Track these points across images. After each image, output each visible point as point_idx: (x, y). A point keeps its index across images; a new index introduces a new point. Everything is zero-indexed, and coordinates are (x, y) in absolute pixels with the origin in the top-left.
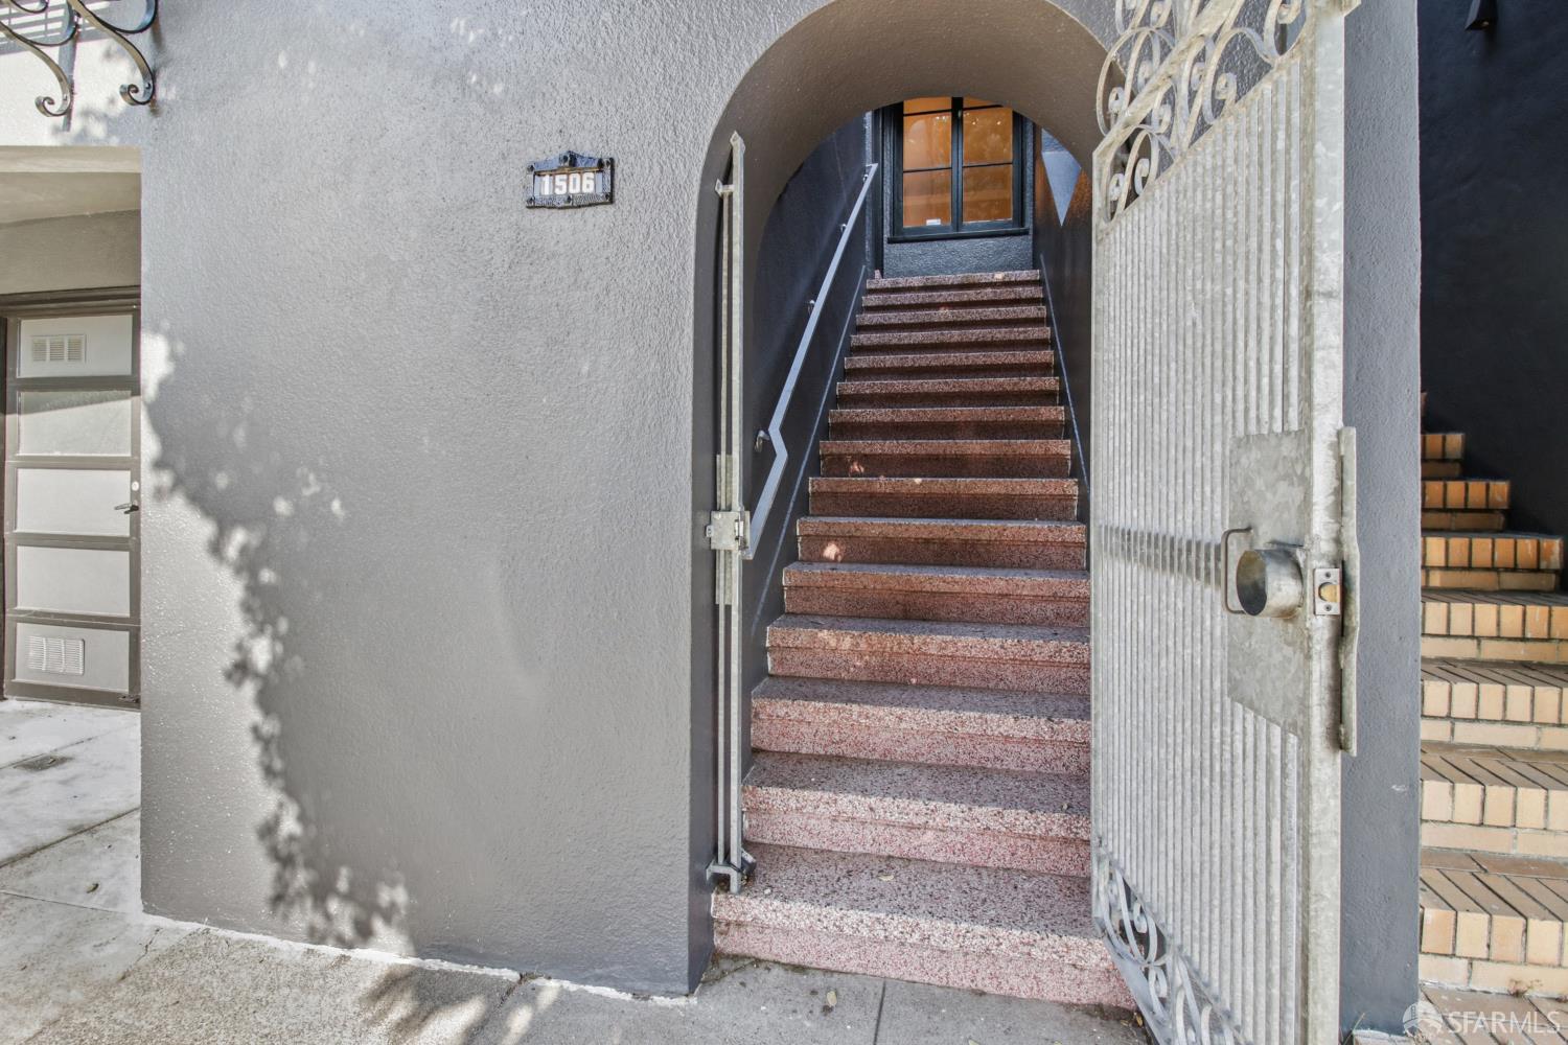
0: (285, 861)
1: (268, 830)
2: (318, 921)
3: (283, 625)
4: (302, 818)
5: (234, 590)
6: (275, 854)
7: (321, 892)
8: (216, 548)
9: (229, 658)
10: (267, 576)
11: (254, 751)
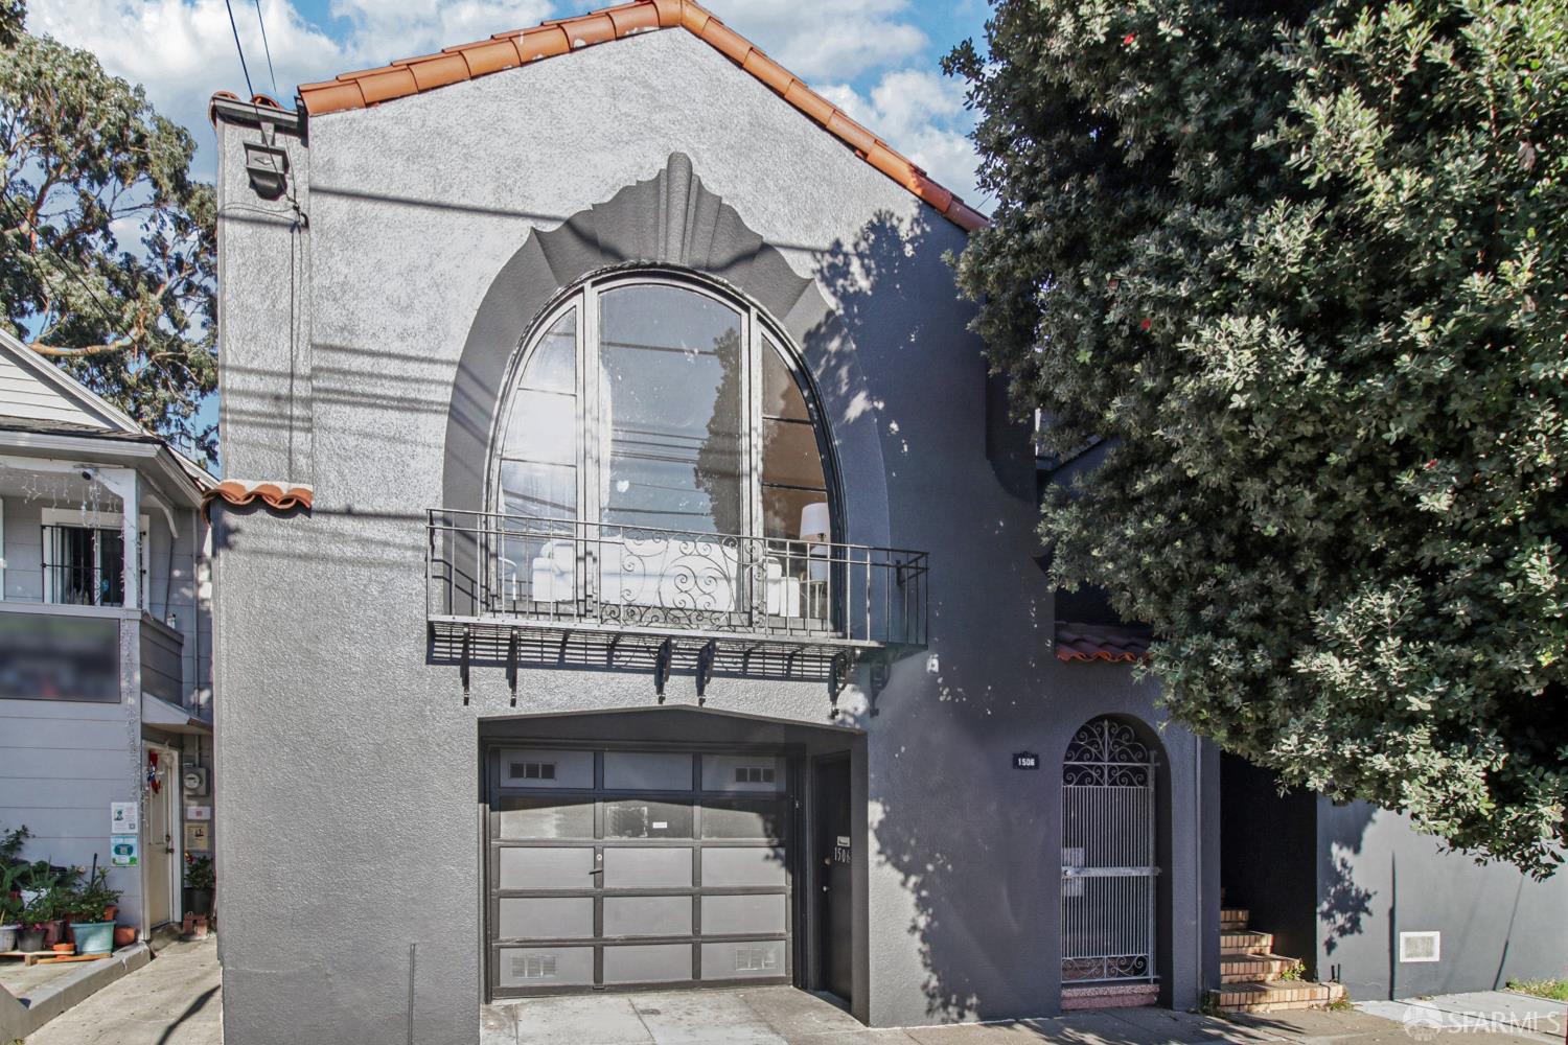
0: (932, 996)
1: (925, 986)
2: (944, 1015)
3: (930, 911)
4: (939, 980)
5: (911, 899)
6: (928, 994)
7: (945, 1006)
8: (904, 884)
9: (909, 924)
10: (924, 893)
11: (919, 958)
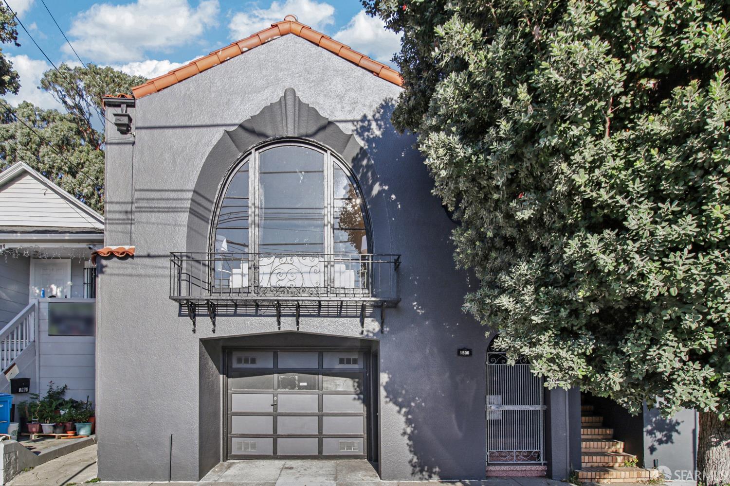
0: (415, 467)
1: (410, 462)
2: (421, 476)
3: (413, 425)
4: (418, 459)
5: (403, 419)
6: (412, 465)
7: (421, 471)
8: (399, 412)
9: (402, 431)
10: (410, 417)
11: (408, 448)
